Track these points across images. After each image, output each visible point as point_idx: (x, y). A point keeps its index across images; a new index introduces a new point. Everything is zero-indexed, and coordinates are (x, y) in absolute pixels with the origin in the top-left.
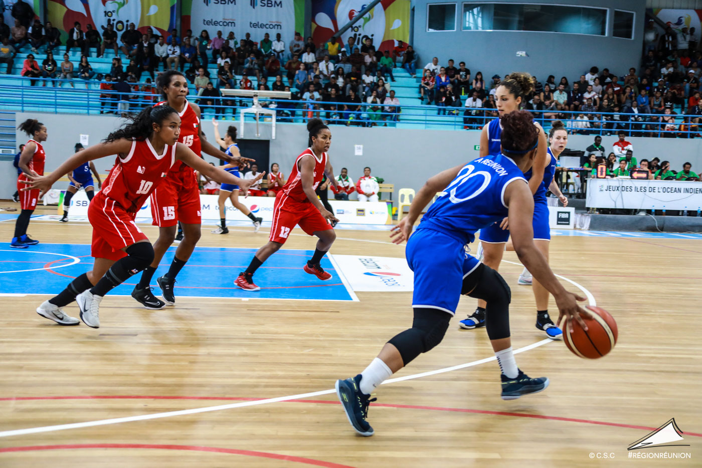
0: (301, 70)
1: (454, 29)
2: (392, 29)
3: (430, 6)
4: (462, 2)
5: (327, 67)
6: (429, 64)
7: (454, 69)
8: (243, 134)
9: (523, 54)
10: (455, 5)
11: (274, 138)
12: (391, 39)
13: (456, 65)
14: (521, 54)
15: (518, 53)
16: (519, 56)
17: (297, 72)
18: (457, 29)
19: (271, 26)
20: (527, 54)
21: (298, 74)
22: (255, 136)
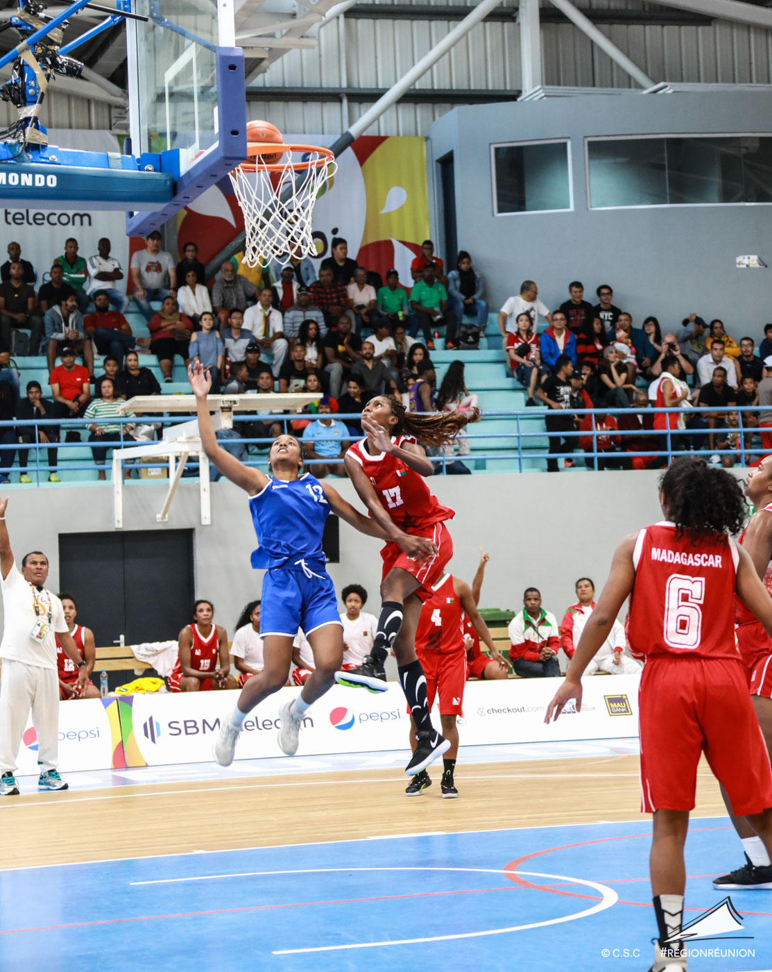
0: (204, 331)
1: (568, 207)
2: (383, 211)
3: (497, 150)
4: (585, 137)
5: (267, 320)
6: (511, 300)
7: (585, 305)
8: (120, 518)
9: (752, 261)
10: (565, 145)
11: (206, 520)
12: (382, 238)
13: (589, 295)
14: (746, 261)
15: (739, 259)
16: (745, 266)
17: (194, 336)
18: (576, 206)
19: (64, 219)
20: (761, 262)
21: (197, 342)
22: (154, 520)
